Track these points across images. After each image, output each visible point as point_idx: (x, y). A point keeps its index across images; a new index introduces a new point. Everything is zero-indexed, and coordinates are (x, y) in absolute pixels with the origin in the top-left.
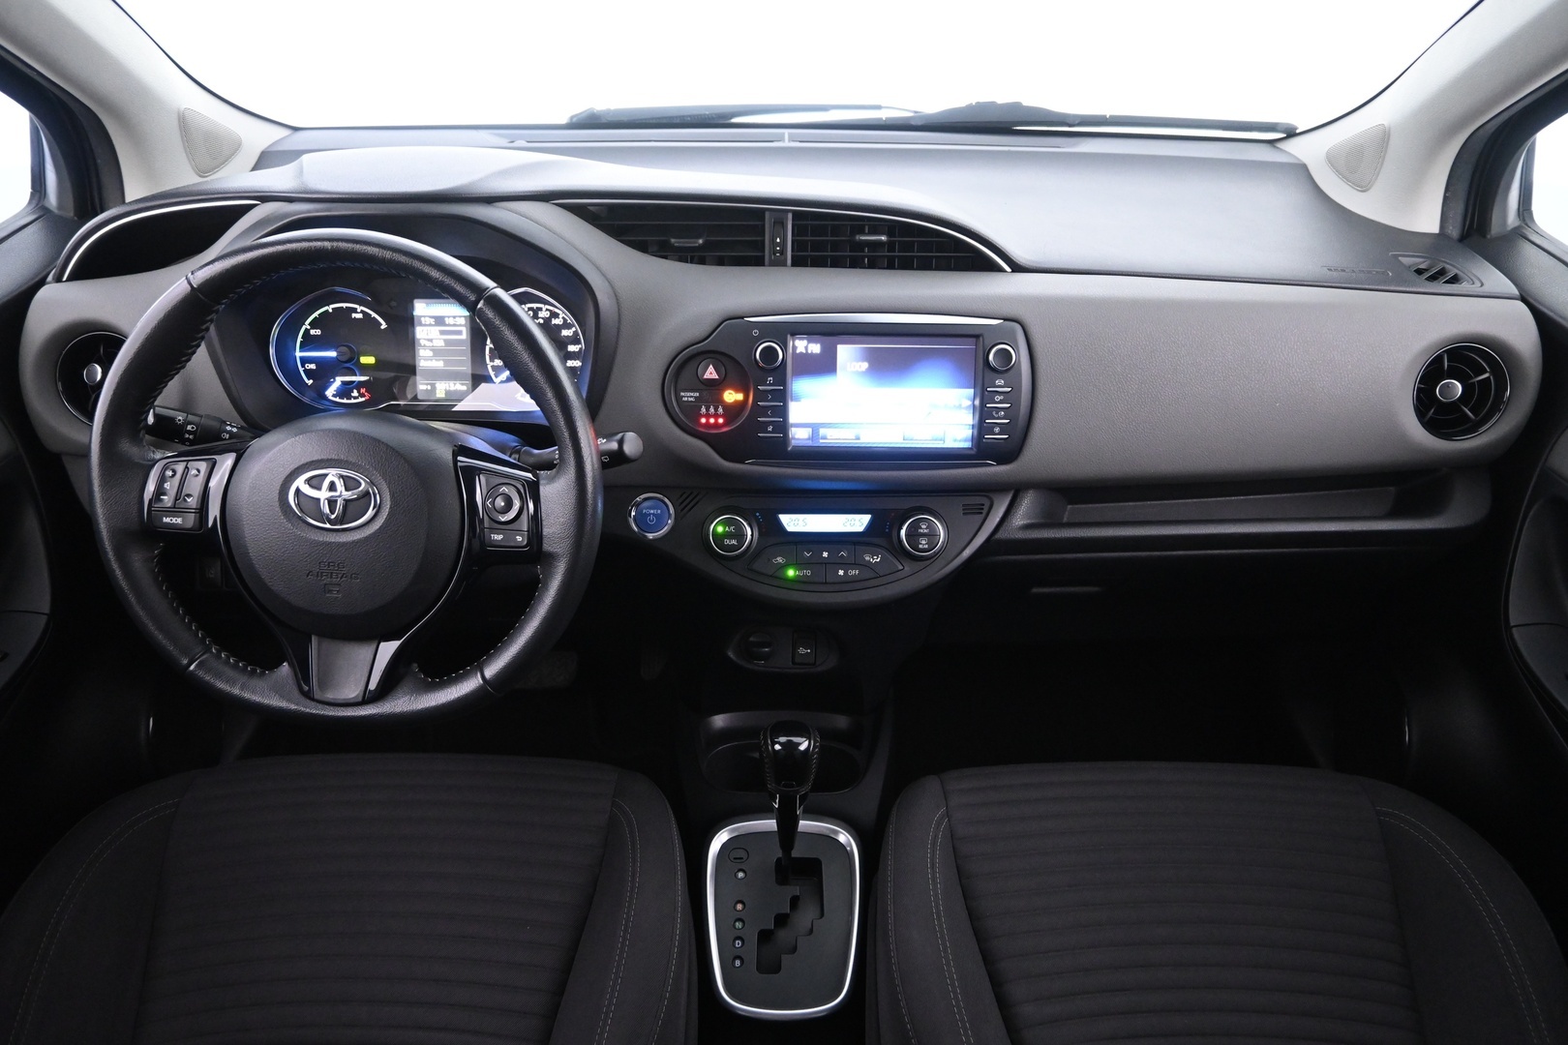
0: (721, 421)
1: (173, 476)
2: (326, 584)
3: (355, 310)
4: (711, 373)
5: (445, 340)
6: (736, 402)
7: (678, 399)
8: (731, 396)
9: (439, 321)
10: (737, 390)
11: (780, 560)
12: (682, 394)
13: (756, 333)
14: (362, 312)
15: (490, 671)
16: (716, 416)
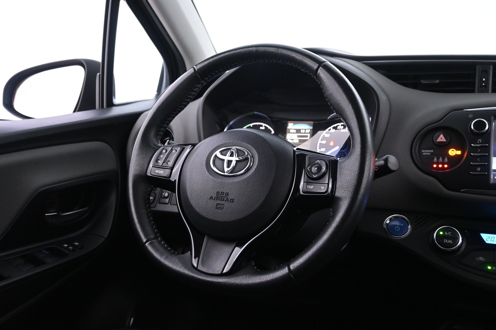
0: (446, 166)
1: (166, 152)
2: (217, 204)
3: (262, 126)
4: (441, 138)
5: (299, 140)
6: (456, 155)
7: (420, 153)
8: (453, 152)
9: (298, 131)
10: (457, 149)
11: (481, 259)
12: (423, 151)
13: (471, 116)
14: (265, 126)
15: (294, 265)
16: (443, 164)
